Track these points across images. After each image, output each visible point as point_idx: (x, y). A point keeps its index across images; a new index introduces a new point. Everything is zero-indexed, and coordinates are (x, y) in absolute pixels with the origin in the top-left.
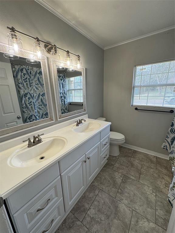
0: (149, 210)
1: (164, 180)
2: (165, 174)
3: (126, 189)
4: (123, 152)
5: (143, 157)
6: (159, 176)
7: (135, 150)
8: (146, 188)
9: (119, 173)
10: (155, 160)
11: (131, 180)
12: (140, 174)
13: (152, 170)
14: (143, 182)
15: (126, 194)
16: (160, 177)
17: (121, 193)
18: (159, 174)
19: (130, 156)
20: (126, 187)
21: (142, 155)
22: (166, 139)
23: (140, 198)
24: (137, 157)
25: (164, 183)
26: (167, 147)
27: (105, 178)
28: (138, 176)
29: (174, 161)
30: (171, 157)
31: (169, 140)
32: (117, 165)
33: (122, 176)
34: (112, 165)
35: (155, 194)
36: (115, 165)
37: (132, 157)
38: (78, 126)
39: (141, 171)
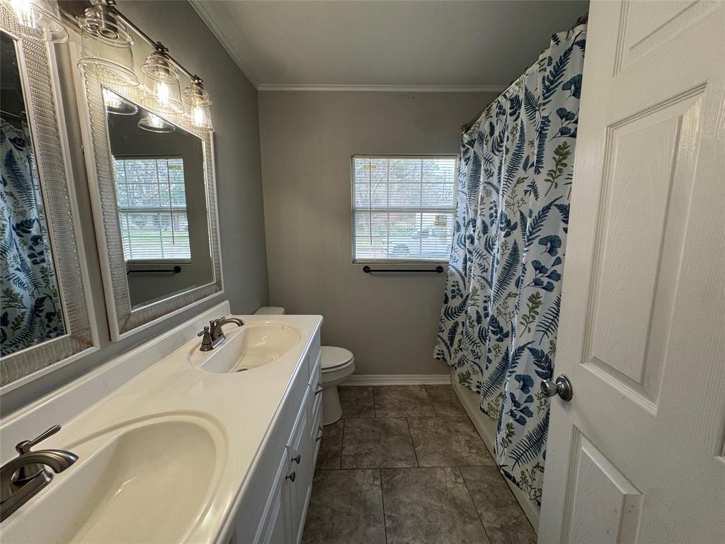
0: (470, 527)
1: (461, 434)
2: (455, 419)
3: (401, 507)
4: (348, 402)
5: (401, 398)
6: (449, 430)
7: (376, 387)
8: (440, 475)
9: (364, 470)
10: (424, 394)
11: (402, 474)
12: (413, 445)
13: (430, 423)
14: (429, 464)
15: (409, 523)
16: (452, 432)
17: (395, 529)
18: (446, 424)
19: (370, 408)
20: (400, 502)
21: (396, 393)
22: (439, 336)
23: (442, 511)
24: (388, 404)
25: (463, 443)
26: (443, 354)
27: (333, 511)
28: (411, 453)
29: (469, 381)
30: (462, 374)
31: (445, 336)
32: (350, 449)
33: (376, 475)
34: (336, 455)
35: (462, 481)
36: (344, 453)
37: (377, 406)
38: (212, 349)
39: (413, 437)
